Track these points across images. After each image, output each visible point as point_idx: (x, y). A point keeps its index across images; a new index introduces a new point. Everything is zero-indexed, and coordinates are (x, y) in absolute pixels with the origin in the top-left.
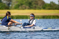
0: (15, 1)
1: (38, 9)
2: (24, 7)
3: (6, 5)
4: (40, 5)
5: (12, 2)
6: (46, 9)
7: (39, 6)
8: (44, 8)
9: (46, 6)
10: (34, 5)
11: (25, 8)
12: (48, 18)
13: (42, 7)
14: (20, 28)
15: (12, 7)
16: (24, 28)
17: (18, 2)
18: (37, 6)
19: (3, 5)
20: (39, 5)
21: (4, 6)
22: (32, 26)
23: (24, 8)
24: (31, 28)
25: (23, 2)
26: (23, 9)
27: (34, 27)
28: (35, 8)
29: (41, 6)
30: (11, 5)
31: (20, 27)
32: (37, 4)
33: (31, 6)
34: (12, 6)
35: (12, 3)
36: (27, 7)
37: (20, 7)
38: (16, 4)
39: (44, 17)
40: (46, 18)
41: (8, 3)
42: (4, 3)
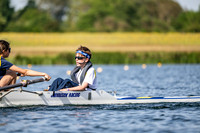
0: (80, 3)
1: (158, 31)
2: (110, 22)
3: (51, 18)
4: (165, 18)
5: (69, 7)
6: (186, 31)
7: (161, 20)
8: (179, 28)
9: (185, 19)
10: (145, 18)
11: (115, 28)
12: (192, 63)
13: (172, 24)
14: (41, 95)
15: (69, 25)
16: (54, 95)
17: (90, 5)
18: (154, 20)
19: (40, 17)
20: (161, 16)
21: (44, 19)
22: (84, 90)
23: (110, 27)
24: (78, 95)
25: (107, 5)
26: (108, 31)
27: (90, 94)
28: (148, 28)
29: (169, 21)
30: (65, 18)
31: (40, 92)
32: (156, 14)
33: (135, 21)
34: (70, 20)
35: (71, 11)
36: (122, 23)
37: (97, 25)
38: (83, 13)
39: (177, 58)
40: (186, 62)
41: (58, 8)
42: (44, 12)
